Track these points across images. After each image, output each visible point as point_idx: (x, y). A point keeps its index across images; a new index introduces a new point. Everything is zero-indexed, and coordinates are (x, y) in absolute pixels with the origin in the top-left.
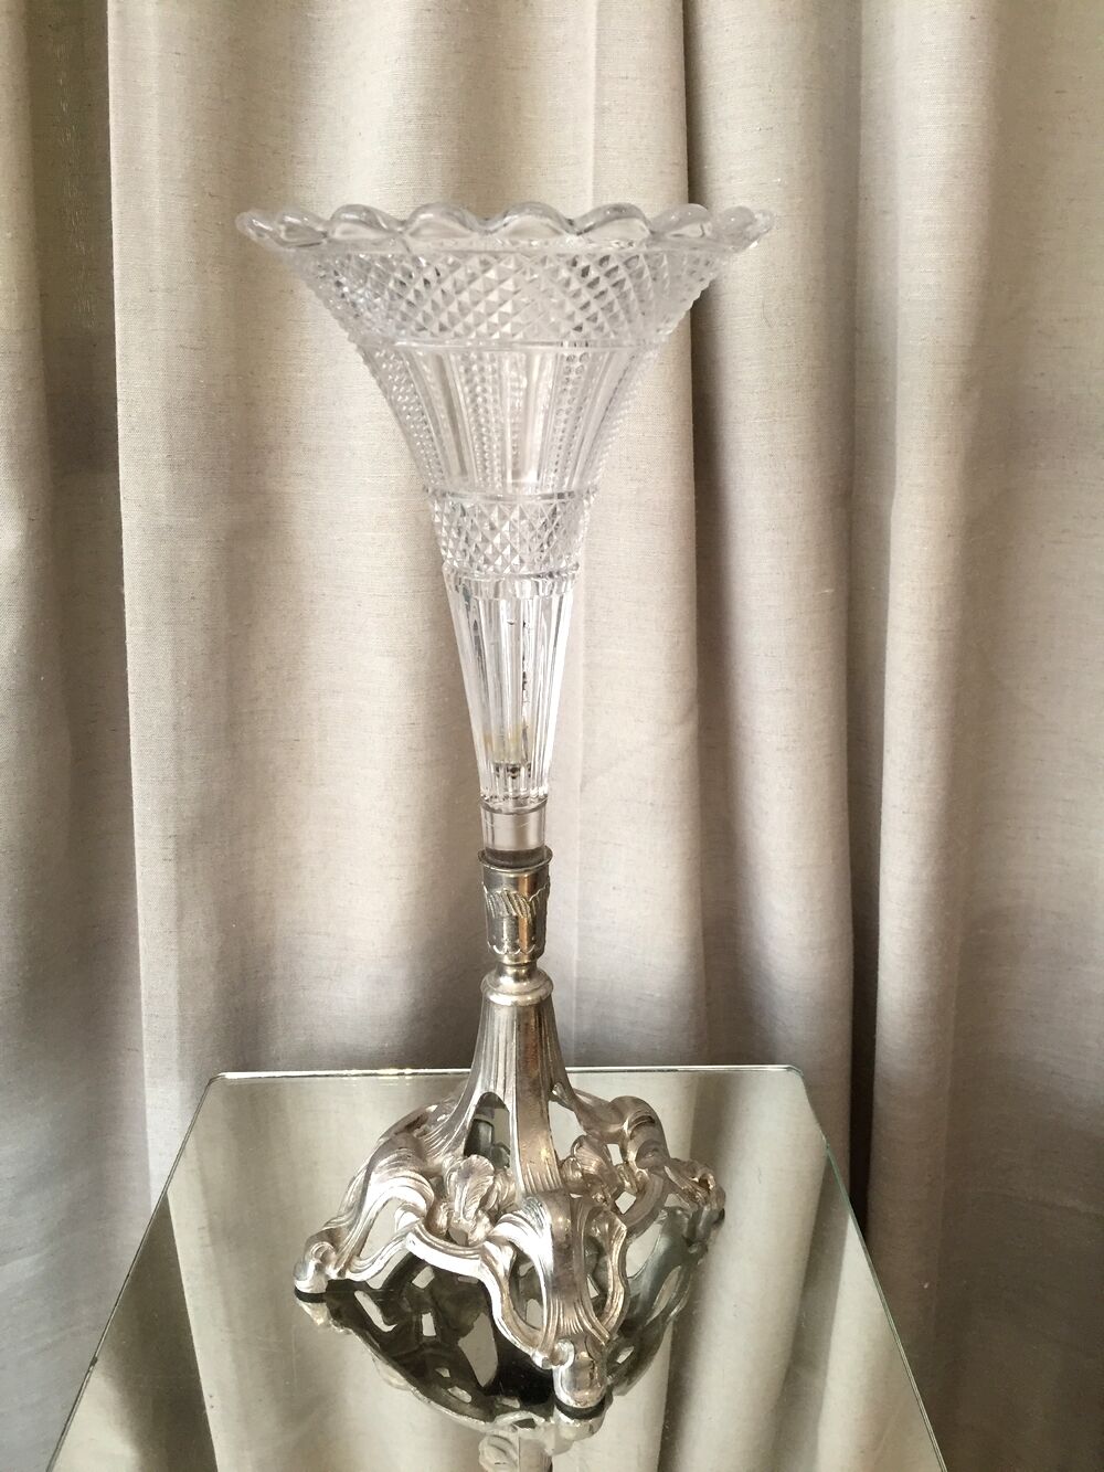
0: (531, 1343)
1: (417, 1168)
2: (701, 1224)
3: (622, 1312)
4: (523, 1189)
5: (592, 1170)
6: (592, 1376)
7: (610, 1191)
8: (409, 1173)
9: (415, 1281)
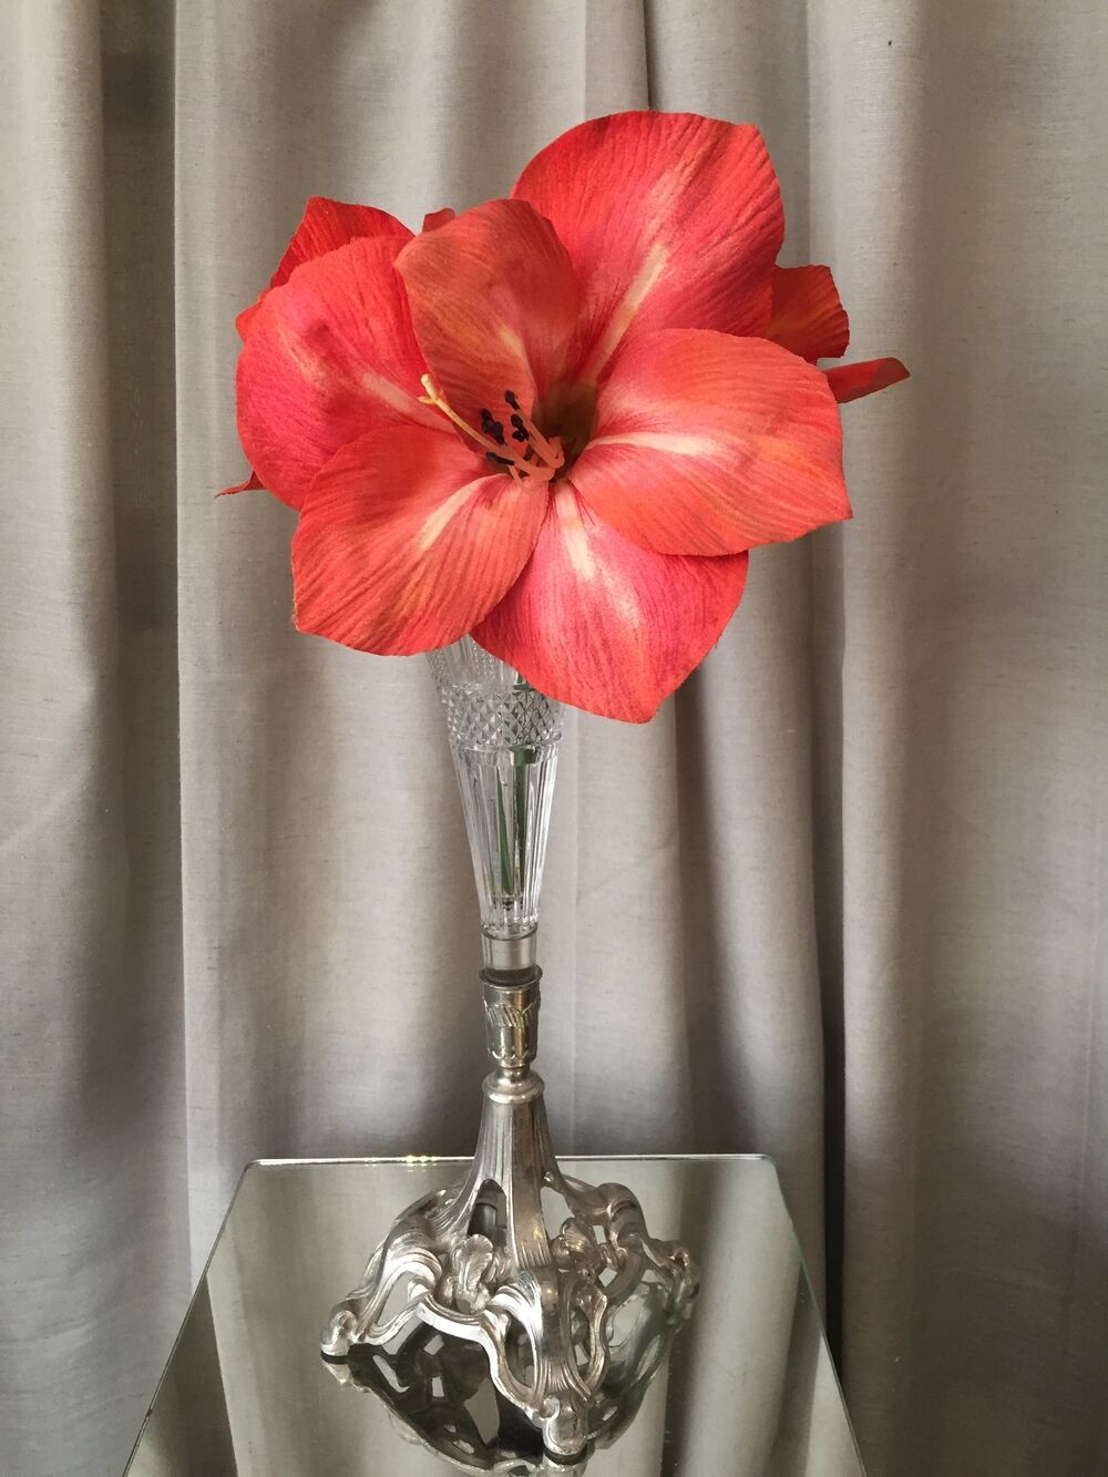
0: (523, 1398)
1: (428, 1246)
2: (679, 1299)
3: (602, 1373)
4: (518, 1265)
5: (578, 1248)
6: (575, 1428)
7: (593, 1267)
8: (420, 1250)
9: (426, 1349)
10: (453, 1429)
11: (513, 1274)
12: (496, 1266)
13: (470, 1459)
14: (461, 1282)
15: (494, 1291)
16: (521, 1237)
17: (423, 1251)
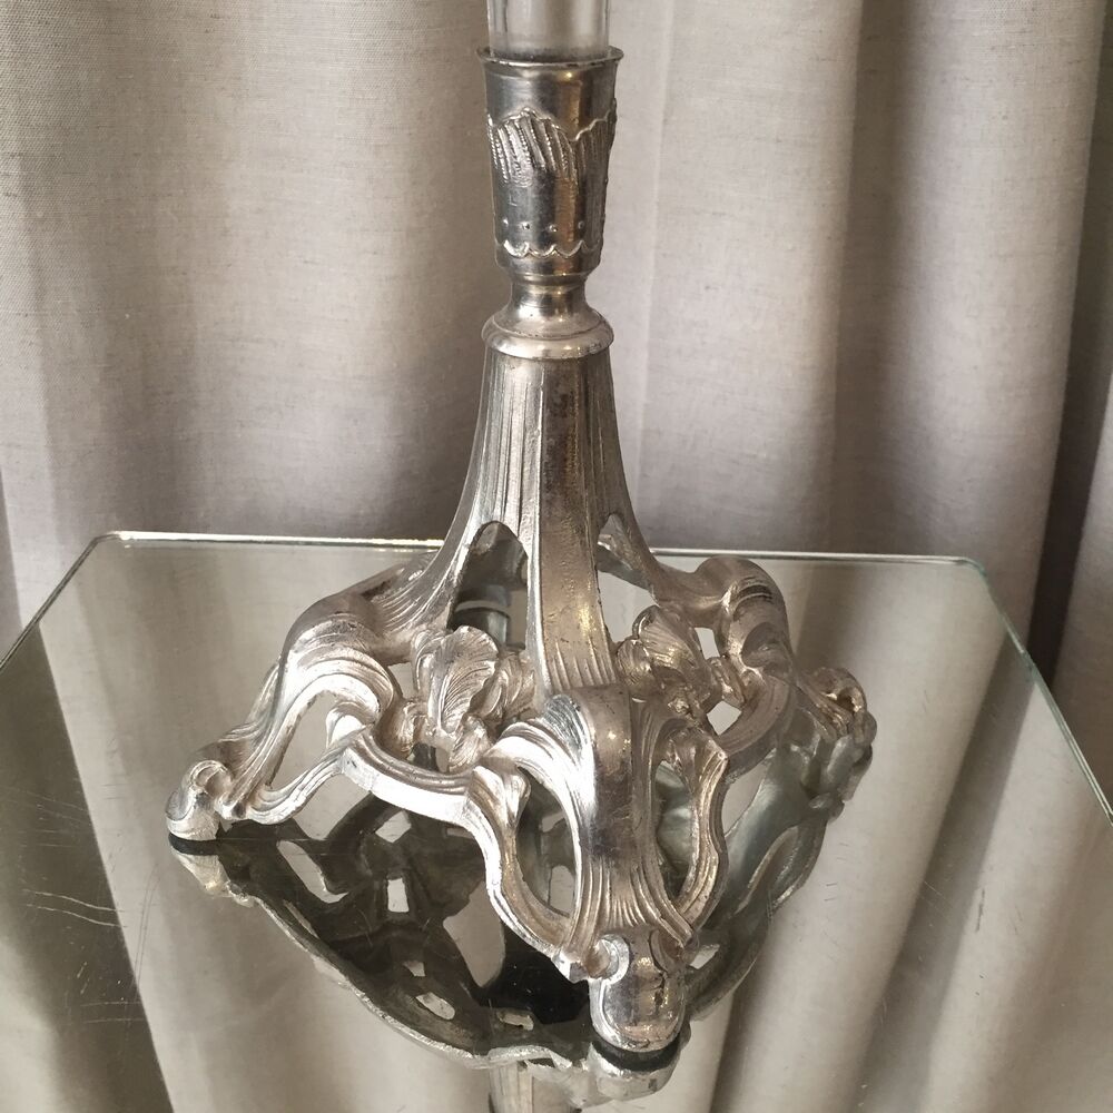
0: (553, 937)
1: (367, 646)
2: (830, 767)
3: (713, 893)
4: (547, 684)
5: (668, 661)
6: (659, 1000)
7: (697, 697)
8: (351, 653)
9: (380, 833)
10: (418, 971)
11: (537, 701)
12: (503, 687)
13: (447, 1031)
14: (430, 714)
15: (496, 730)
16: (556, 632)
17: (358, 656)
